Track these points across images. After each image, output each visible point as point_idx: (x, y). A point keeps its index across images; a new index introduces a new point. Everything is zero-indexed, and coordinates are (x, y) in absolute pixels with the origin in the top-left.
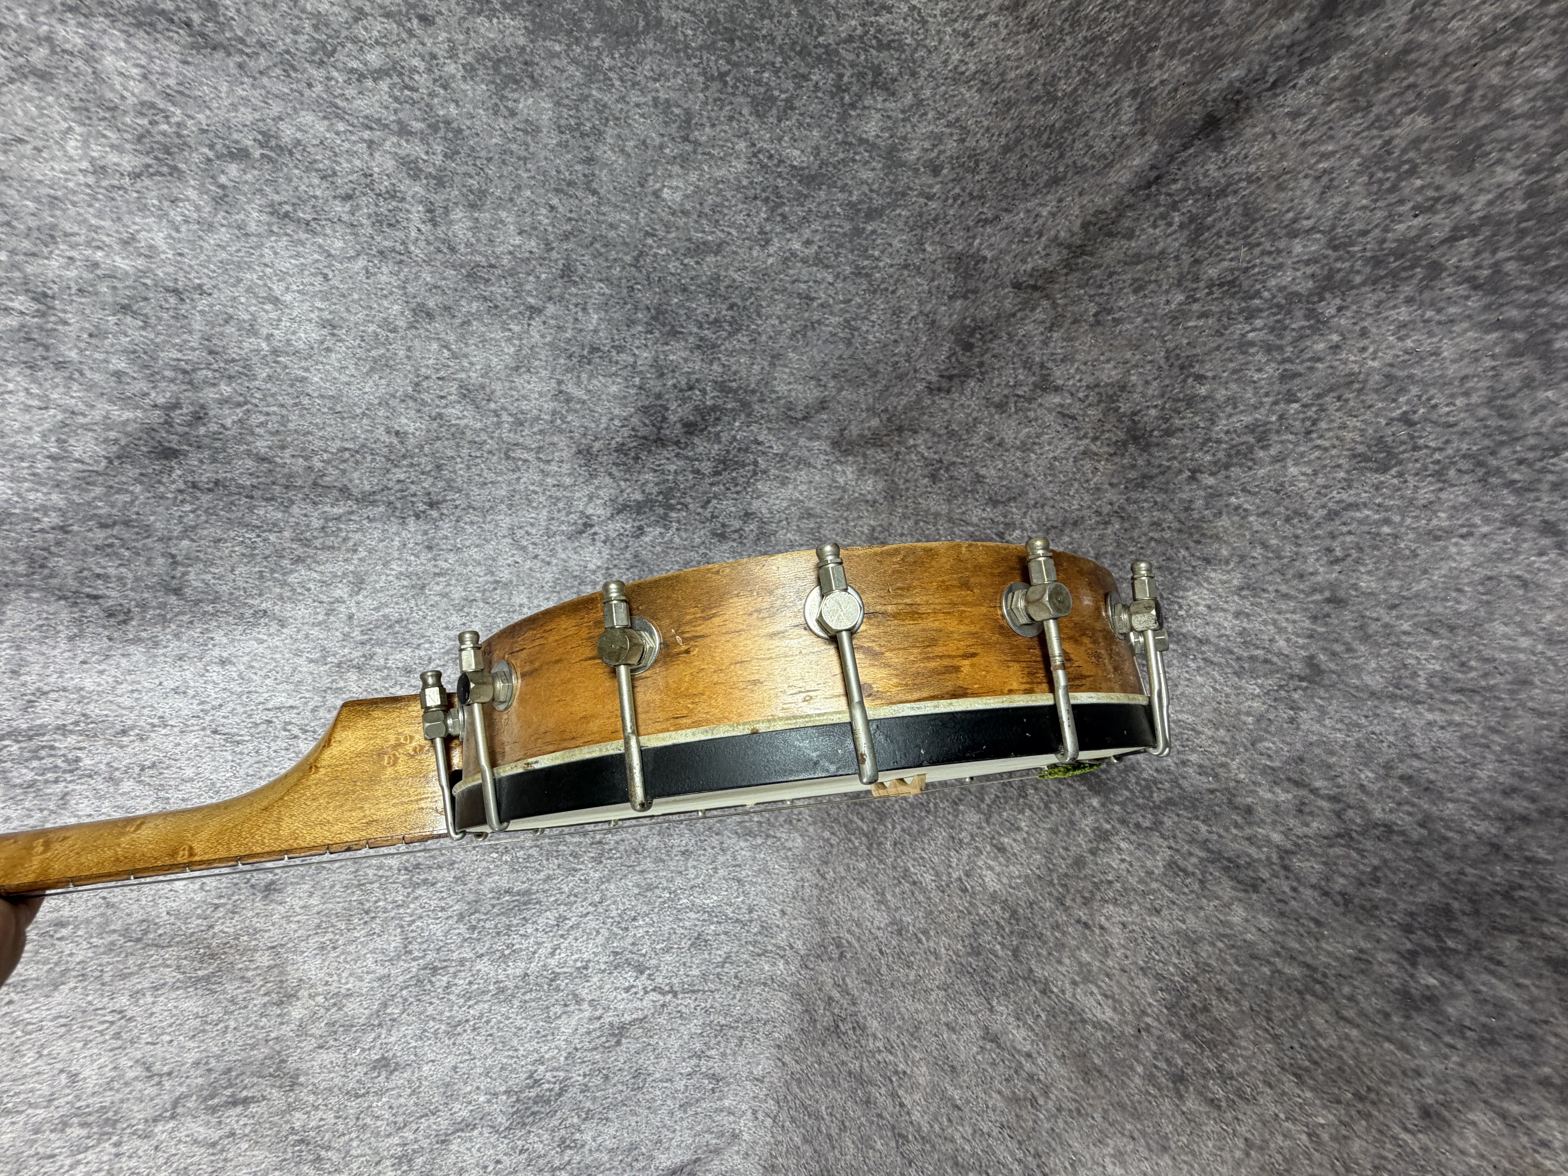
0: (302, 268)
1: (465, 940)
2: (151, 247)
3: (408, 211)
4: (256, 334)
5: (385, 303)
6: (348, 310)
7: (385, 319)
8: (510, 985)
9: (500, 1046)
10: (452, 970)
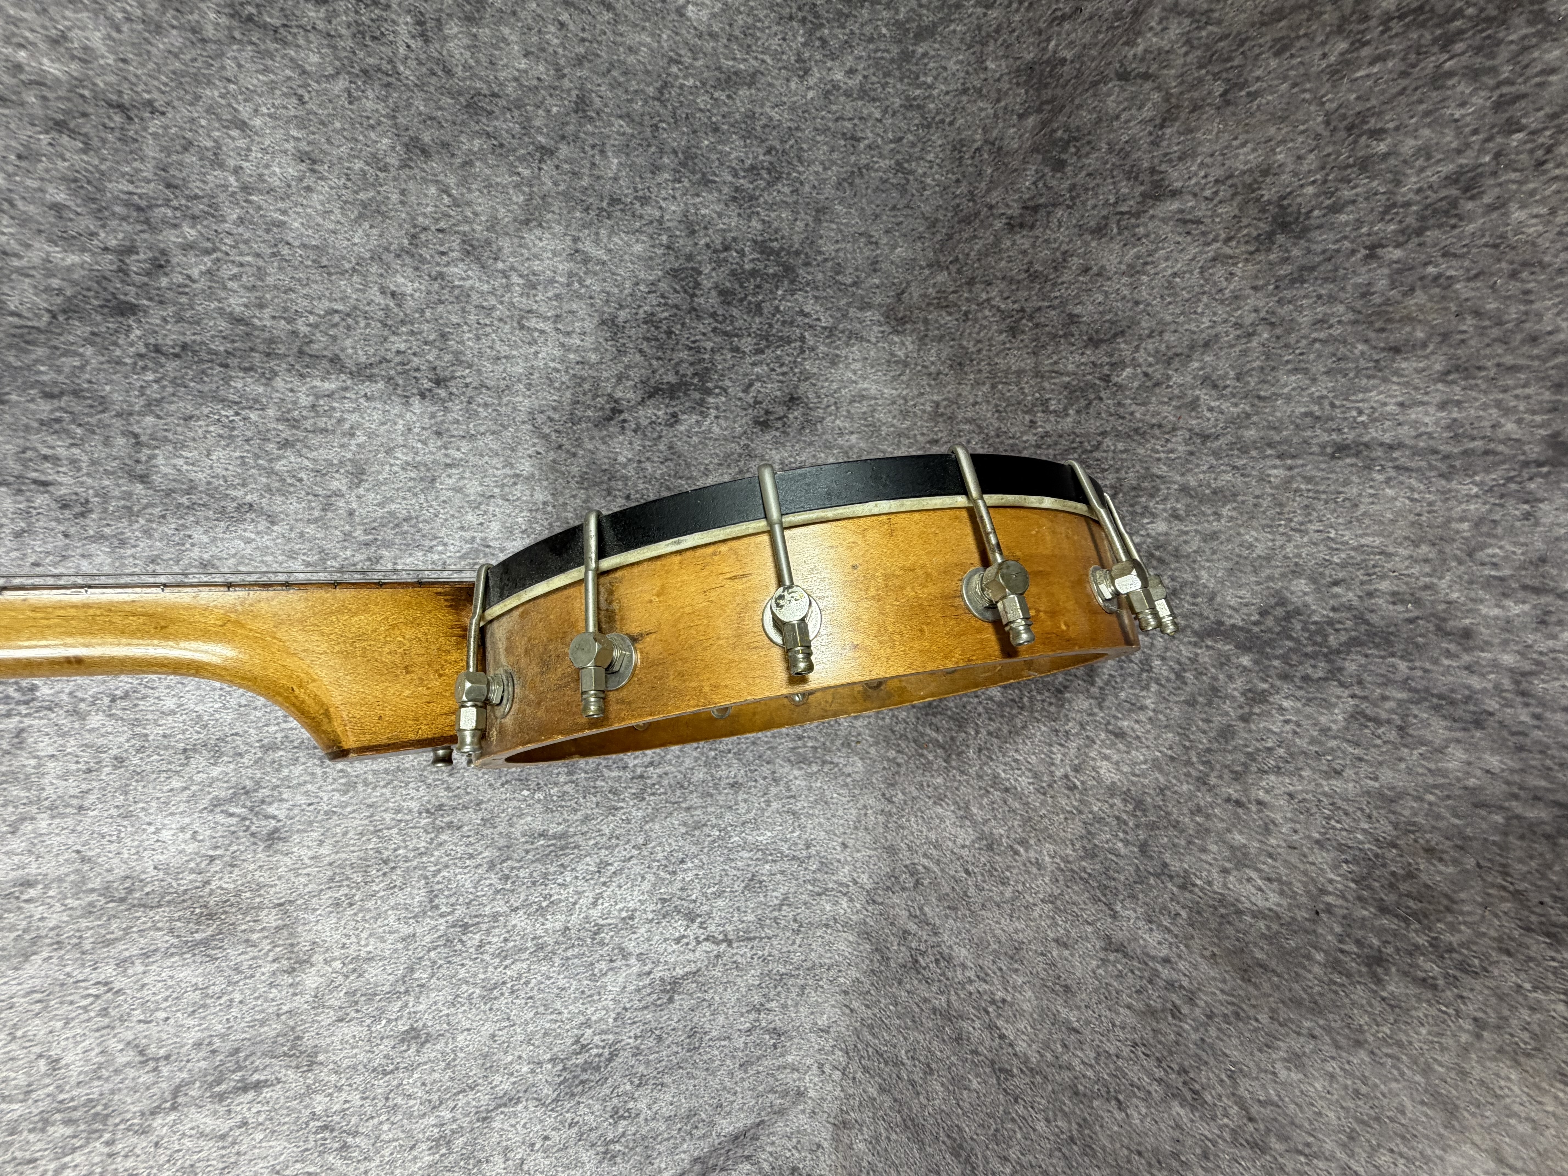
0: (272, 87)
1: (497, 892)
2: (86, 48)
3: (393, 21)
4: (222, 166)
5: (373, 135)
6: (329, 141)
7: (374, 155)
8: (550, 941)
9: (541, 1009)
10: (484, 927)
